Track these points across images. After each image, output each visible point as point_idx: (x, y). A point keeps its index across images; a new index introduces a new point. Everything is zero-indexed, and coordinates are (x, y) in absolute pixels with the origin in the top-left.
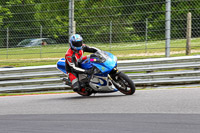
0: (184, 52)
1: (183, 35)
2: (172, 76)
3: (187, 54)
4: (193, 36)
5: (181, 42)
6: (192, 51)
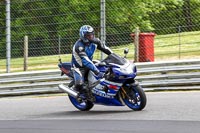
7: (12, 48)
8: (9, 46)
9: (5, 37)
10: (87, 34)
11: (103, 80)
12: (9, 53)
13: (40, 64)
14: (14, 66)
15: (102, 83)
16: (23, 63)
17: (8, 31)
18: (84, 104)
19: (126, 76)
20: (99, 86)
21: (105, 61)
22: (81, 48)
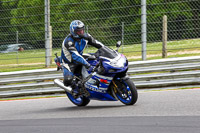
0: (161, 55)
1: (159, 38)
2: (148, 79)
3: (164, 56)
4: (169, 38)
5: (158, 45)
6: (168, 54)
7: (148, 30)
8: (144, 27)
9: (140, 17)
10: (77, 30)
11: (95, 74)
12: (144, 37)
13: (182, 49)
14: (150, 52)
15: (93, 78)
16: (161, 48)
17: (144, 10)
18: (79, 99)
19: (116, 70)
20: (91, 80)
21: (95, 54)
22: (70, 43)
